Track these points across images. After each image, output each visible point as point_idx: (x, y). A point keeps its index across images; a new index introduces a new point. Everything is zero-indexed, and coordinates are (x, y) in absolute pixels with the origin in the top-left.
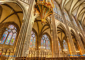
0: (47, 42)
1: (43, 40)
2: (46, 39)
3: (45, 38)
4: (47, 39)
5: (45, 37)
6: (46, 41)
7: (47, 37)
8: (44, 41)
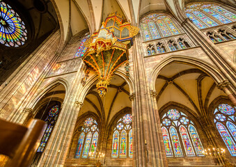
0: (183, 131)
1: (168, 127)
2: (176, 122)
3: (172, 121)
4: (179, 120)
5: (170, 117)
6: (177, 128)
7: (178, 116)
8: (173, 130)
